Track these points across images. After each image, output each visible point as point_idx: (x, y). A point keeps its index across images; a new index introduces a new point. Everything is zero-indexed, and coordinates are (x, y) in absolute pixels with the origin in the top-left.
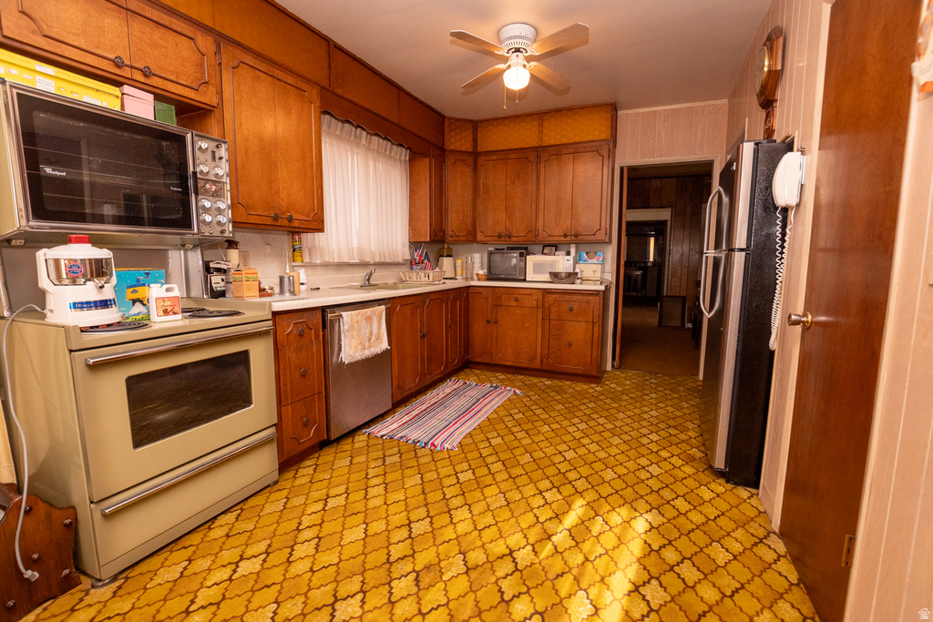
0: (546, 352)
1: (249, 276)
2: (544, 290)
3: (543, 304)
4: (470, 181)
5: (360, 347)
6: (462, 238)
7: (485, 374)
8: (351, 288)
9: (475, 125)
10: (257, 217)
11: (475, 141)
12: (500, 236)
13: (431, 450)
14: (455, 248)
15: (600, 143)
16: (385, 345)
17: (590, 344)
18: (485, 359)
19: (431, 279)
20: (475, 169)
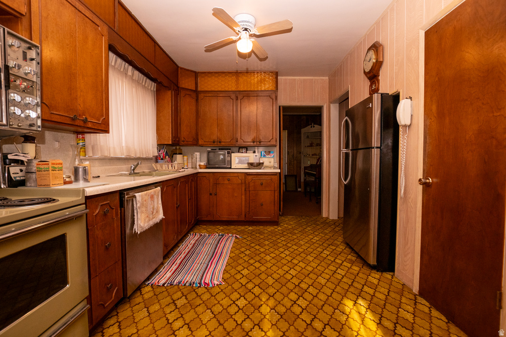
0: (248, 210)
1: (55, 166)
2: (246, 173)
3: (245, 182)
4: (194, 108)
5: (147, 219)
6: (190, 143)
7: (211, 228)
8: (121, 175)
9: (196, 74)
10: (58, 117)
11: (196, 84)
12: (214, 142)
13: (206, 288)
14: (184, 149)
15: (271, 92)
16: (161, 216)
17: (273, 203)
18: (209, 218)
19: (176, 169)
20: (197, 100)
